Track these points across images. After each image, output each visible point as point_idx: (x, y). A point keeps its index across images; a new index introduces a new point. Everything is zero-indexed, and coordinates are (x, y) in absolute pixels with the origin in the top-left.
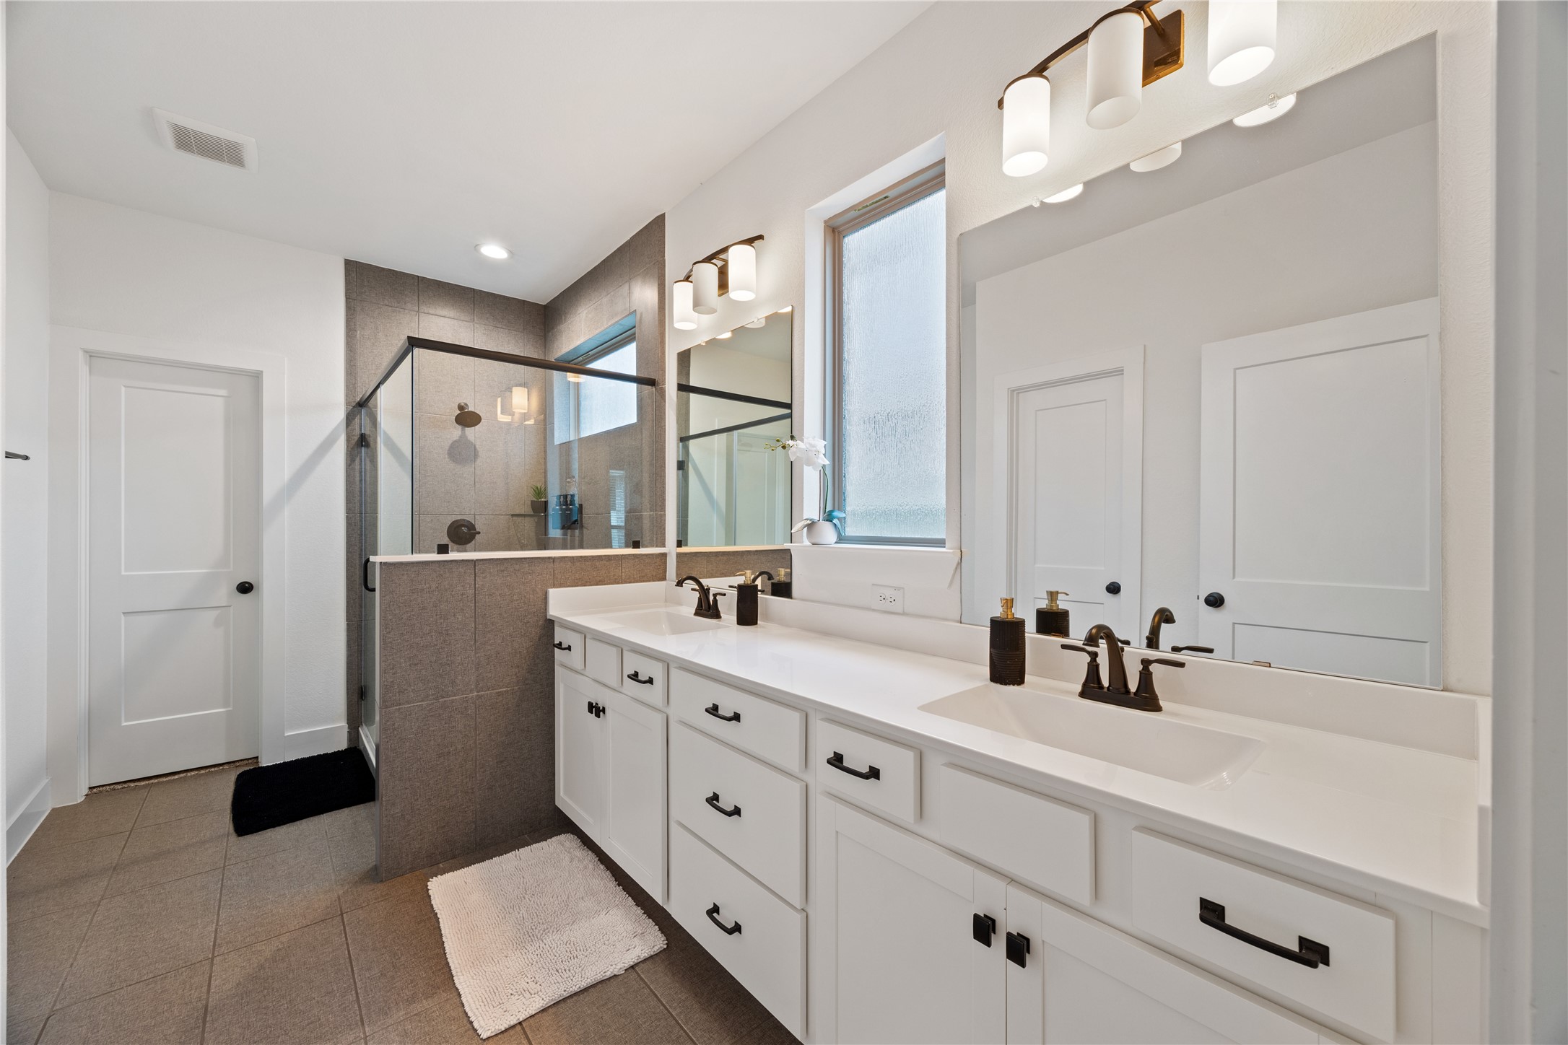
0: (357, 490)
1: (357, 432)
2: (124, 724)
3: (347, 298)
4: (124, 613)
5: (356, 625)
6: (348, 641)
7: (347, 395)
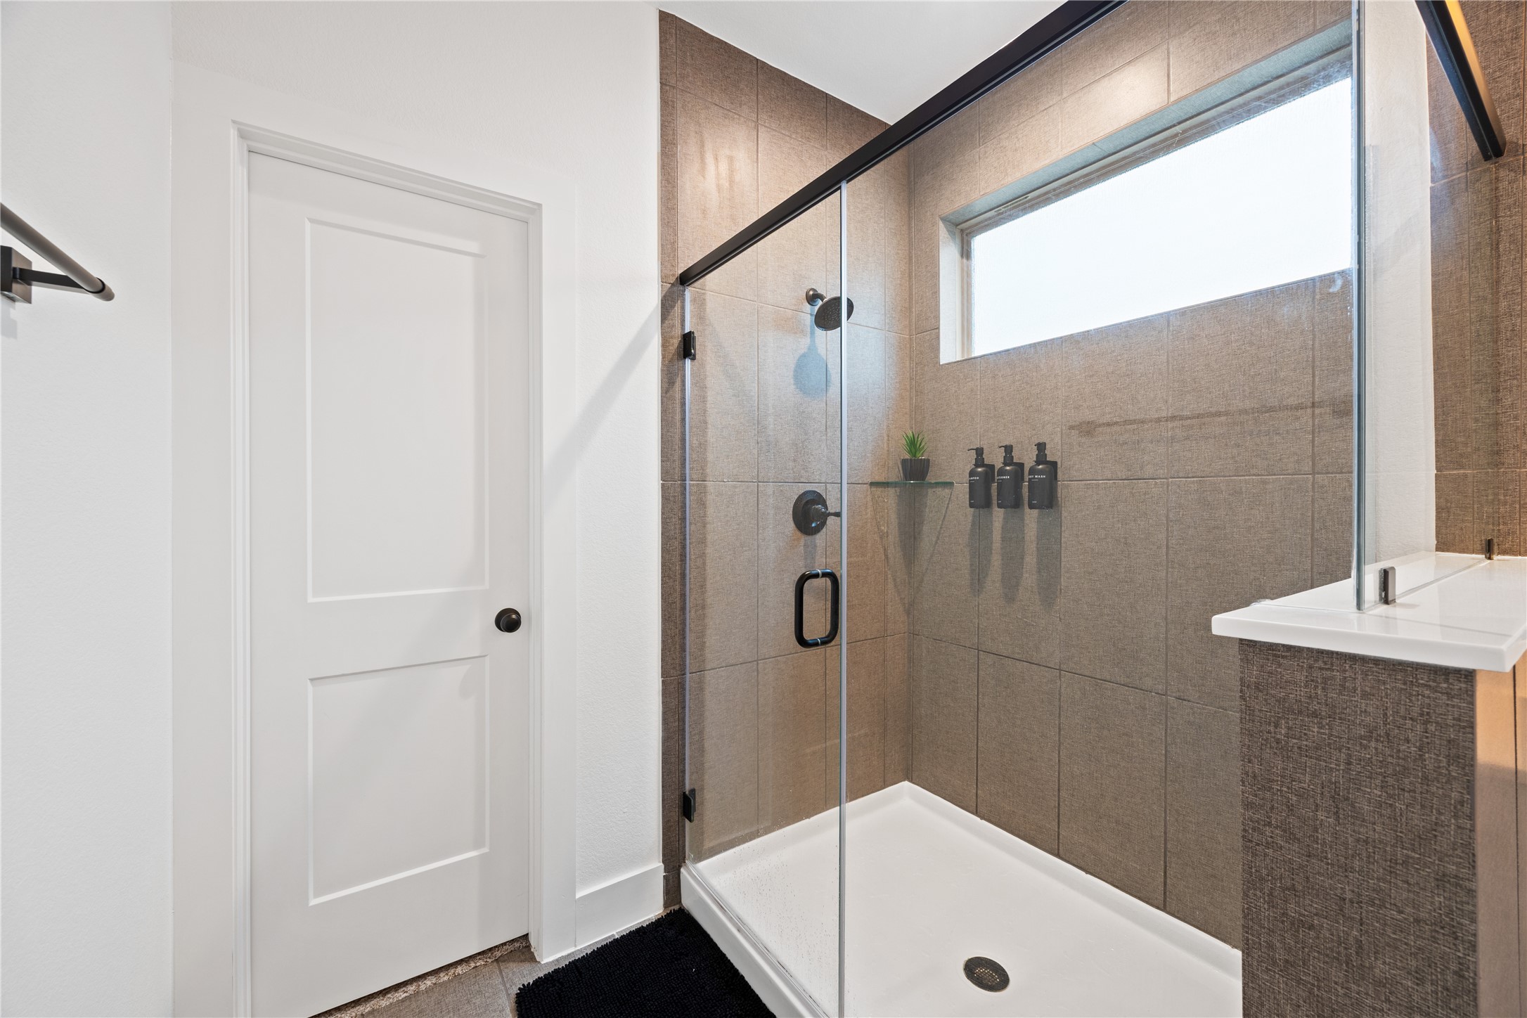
0: (677, 437)
1: (677, 334)
2: (314, 902)
3: (663, 84)
4: (311, 680)
5: (675, 682)
6: (664, 713)
7: (663, 263)
